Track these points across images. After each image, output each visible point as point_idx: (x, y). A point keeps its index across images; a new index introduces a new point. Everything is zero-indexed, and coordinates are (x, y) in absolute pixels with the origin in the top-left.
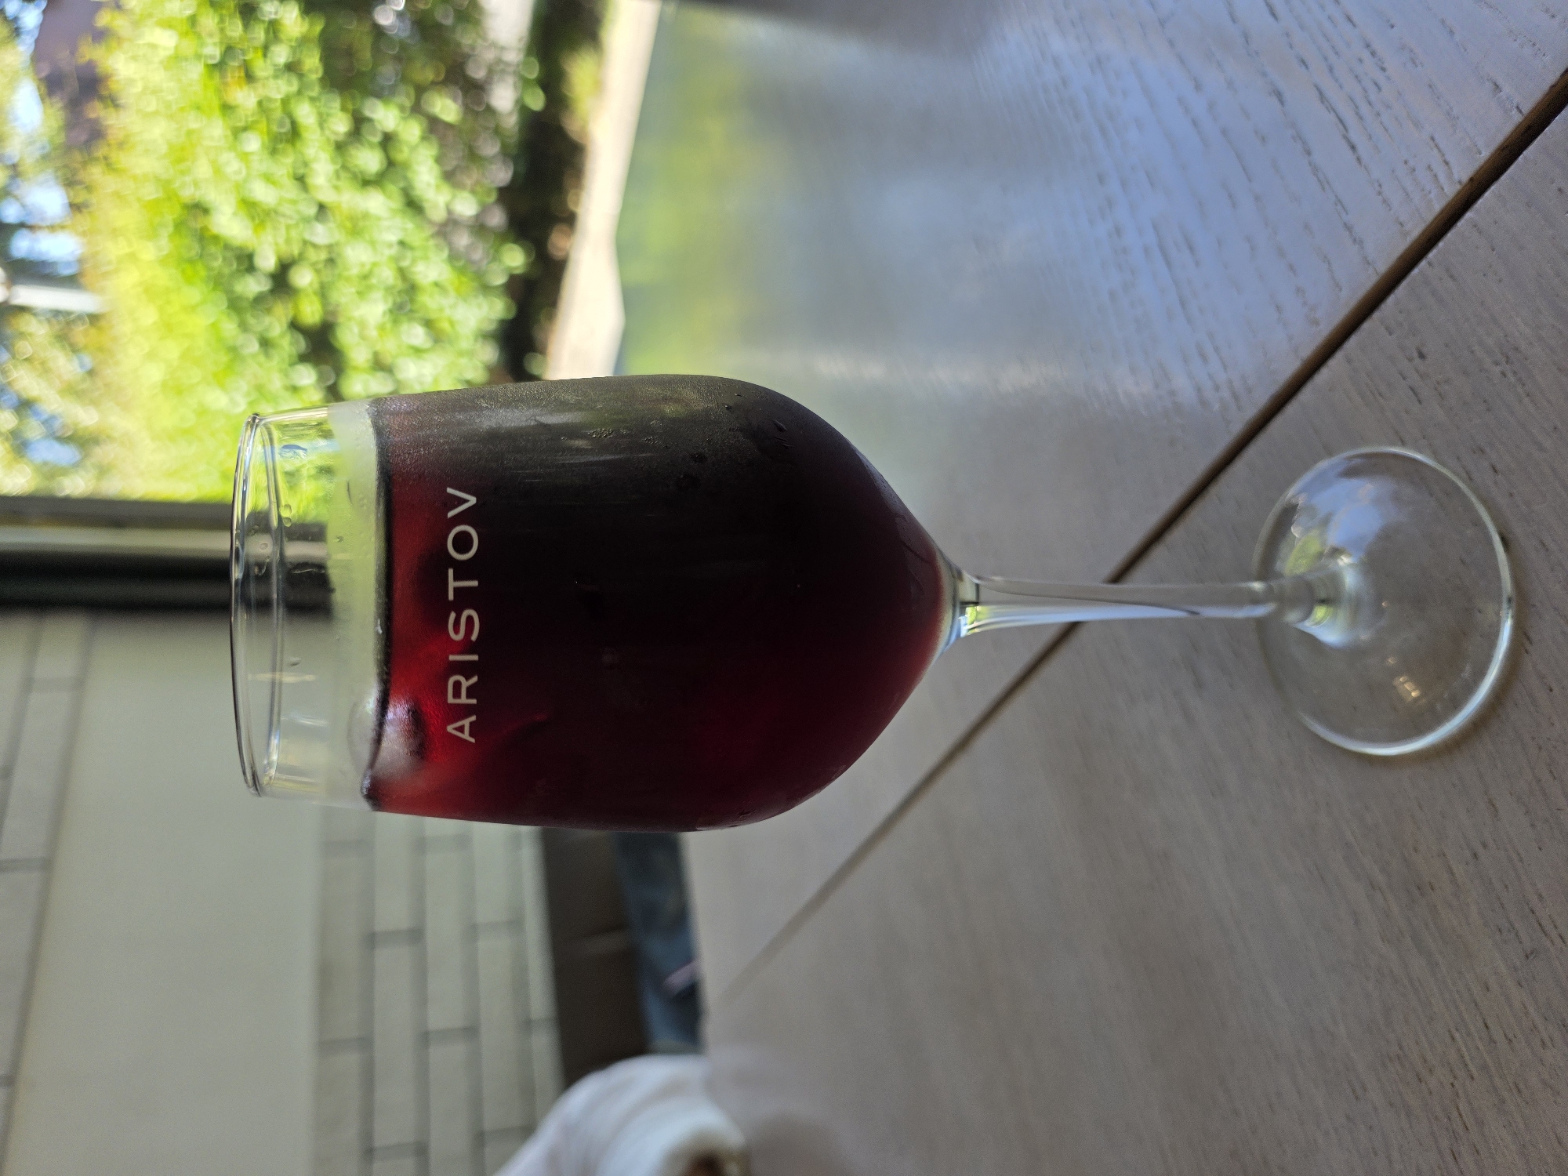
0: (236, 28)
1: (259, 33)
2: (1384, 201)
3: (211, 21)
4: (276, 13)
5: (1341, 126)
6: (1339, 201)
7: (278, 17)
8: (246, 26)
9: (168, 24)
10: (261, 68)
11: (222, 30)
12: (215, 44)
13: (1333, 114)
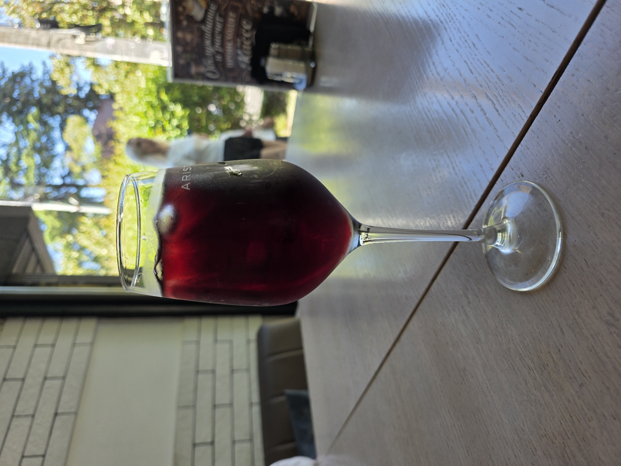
0: (160, 115)
1: (168, 116)
2: (508, 126)
3: (151, 112)
4: (174, 109)
5: (493, 104)
6: (495, 129)
7: (174, 110)
8: (163, 114)
9: (137, 114)
10: (168, 127)
11: (155, 115)
12: (152, 120)
13: (491, 101)
